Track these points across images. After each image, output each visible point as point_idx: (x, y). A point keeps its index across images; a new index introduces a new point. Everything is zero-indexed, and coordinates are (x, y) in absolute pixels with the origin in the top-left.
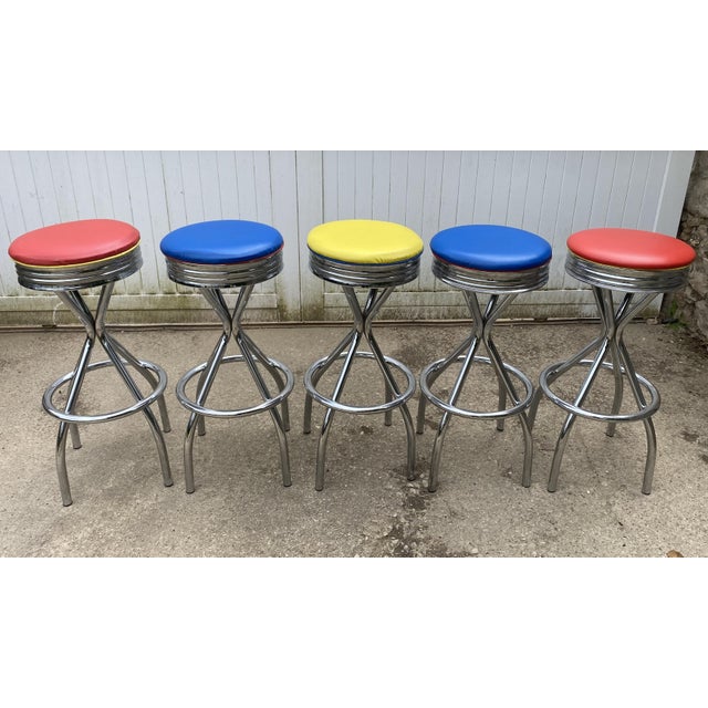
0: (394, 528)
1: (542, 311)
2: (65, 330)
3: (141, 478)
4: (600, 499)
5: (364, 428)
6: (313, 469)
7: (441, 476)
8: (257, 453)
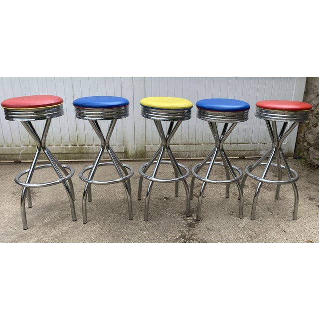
0: (181, 235)
1: (243, 153)
2: (25, 163)
3: (62, 218)
4: (274, 222)
5: (165, 198)
6: (143, 213)
7: (202, 215)
8: (117, 208)
